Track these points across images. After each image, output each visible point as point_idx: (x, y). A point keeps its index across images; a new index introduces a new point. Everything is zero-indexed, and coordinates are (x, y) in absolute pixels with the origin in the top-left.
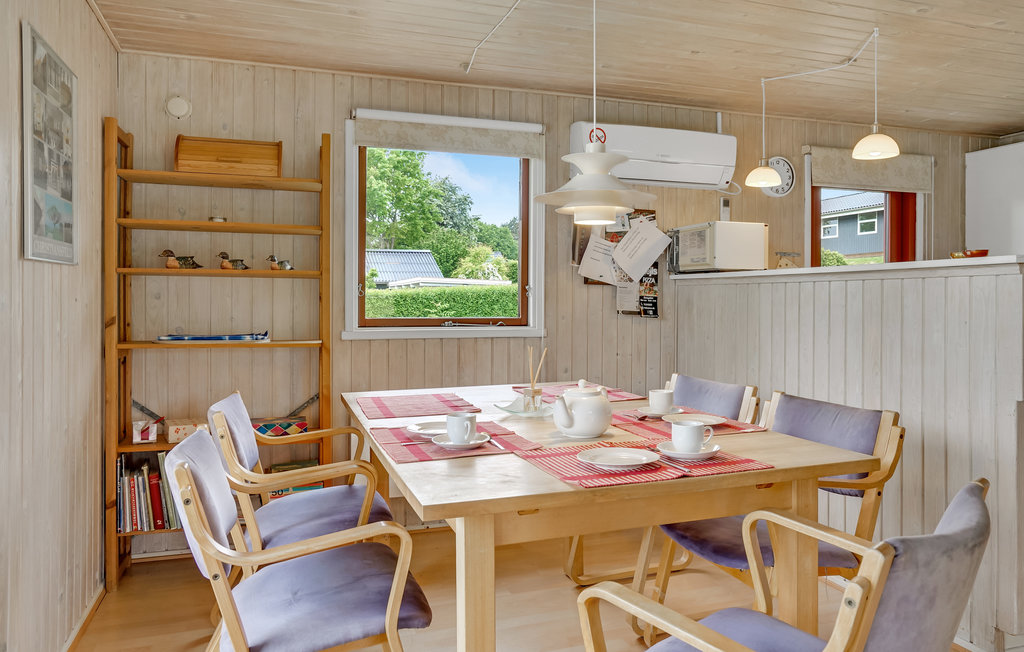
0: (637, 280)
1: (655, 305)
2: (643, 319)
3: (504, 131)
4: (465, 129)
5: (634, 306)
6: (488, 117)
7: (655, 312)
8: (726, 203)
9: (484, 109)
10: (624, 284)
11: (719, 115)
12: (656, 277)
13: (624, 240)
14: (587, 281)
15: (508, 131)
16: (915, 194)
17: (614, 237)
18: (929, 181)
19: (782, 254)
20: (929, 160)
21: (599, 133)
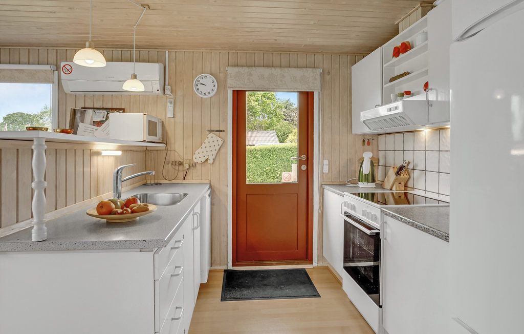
3: (32, 70)
4: (11, 70)
6: (25, 64)
8: (171, 102)
9: (24, 59)
11: (167, 52)
13: (103, 126)
15: (35, 70)
16: (313, 92)
17: (98, 124)
18: (318, 83)
19: (211, 131)
20: (320, 71)
21: (68, 67)
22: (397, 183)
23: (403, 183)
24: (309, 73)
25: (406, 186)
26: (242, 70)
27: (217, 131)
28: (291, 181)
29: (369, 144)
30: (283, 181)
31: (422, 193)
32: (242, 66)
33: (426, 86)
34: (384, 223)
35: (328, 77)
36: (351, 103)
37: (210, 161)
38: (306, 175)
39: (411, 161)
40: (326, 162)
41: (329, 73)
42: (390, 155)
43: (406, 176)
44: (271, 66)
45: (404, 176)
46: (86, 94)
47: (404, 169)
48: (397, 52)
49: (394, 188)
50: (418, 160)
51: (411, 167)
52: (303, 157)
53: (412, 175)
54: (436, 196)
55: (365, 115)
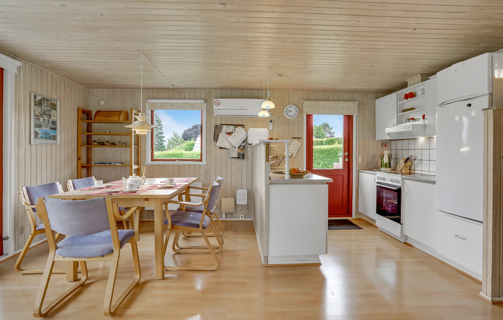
0: (237, 147)
1: (243, 155)
2: (238, 160)
4: (180, 103)
5: (236, 156)
6: (188, 99)
7: (243, 158)
8: (271, 121)
9: (187, 96)
10: (232, 149)
11: (268, 92)
12: (244, 146)
13: (233, 135)
14: (220, 148)
16: (353, 115)
17: (229, 134)
18: (356, 110)
19: (294, 138)
20: (356, 103)
21: (218, 102)
22: (405, 168)
23: (408, 168)
24: (351, 104)
25: (410, 169)
26: (312, 102)
27: (298, 138)
28: (338, 168)
29: (385, 146)
30: (334, 168)
31: (420, 172)
32: (312, 100)
33: (424, 116)
34: (403, 183)
35: (361, 106)
36: (375, 121)
37: (294, 156)
38: (348, 165)
39: (413, 155)
40: (360, 157)
41: (362, 104)
42: (399, 152)
43: (410, 164)
44: (328, 100)
45: (409, 163)
46: (222, 117)
47: (409, 159)
48: (407, 96)
49: (403, 170)
50: (418, 154)
51: (413, 158)
52: (347, 154)
53: (414, 163)
54: (427, 173)
55: (388, 130)
